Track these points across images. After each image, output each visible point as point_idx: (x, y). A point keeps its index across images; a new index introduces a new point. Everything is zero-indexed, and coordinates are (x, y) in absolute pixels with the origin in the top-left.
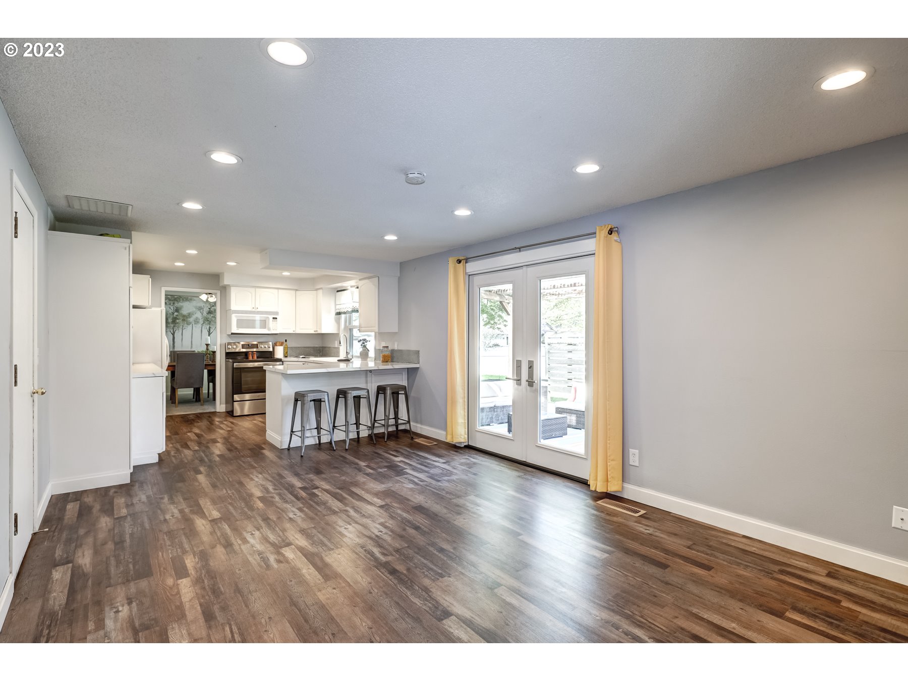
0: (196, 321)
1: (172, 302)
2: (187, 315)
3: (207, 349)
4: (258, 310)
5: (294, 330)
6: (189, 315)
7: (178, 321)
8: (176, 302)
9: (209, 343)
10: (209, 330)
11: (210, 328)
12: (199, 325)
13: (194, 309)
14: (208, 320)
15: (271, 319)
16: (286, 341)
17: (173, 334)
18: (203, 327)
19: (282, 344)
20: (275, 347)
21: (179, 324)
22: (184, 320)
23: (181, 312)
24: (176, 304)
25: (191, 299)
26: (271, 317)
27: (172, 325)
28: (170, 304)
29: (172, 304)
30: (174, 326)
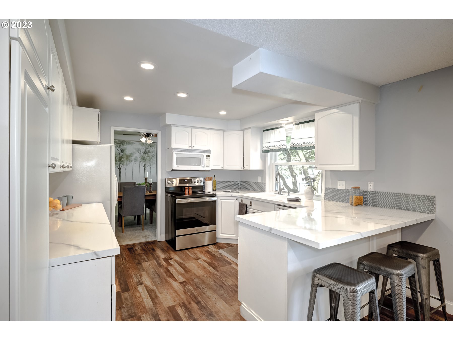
0: (136, 160)
1: (119, 145)
2: (129, 155)
3: (146, 182)
4: (194, 148)
5: (222, 166)
6: (131, 155)
7: (123, 159)
8: (121, 145)
9: (148, 177)
10: (145, 166)
11: (145, 164)
12: (138, 163)
13: (134, 151)
14: (144, 159)
15: (205, 157)
16: (215, 176)
17: (120, 169)
18: (141, 164)
19: (210, 179)
20: (206, 182)
21: (124, 161)
22: (127, 159)
23: (125, 152)
24: (122, 147)
25: (132, 143)
26: (205, 155)
27: (119, 163)
28: (118, 147)
29: (119, 147)
30: (120, 163)
